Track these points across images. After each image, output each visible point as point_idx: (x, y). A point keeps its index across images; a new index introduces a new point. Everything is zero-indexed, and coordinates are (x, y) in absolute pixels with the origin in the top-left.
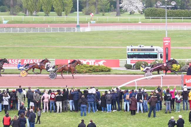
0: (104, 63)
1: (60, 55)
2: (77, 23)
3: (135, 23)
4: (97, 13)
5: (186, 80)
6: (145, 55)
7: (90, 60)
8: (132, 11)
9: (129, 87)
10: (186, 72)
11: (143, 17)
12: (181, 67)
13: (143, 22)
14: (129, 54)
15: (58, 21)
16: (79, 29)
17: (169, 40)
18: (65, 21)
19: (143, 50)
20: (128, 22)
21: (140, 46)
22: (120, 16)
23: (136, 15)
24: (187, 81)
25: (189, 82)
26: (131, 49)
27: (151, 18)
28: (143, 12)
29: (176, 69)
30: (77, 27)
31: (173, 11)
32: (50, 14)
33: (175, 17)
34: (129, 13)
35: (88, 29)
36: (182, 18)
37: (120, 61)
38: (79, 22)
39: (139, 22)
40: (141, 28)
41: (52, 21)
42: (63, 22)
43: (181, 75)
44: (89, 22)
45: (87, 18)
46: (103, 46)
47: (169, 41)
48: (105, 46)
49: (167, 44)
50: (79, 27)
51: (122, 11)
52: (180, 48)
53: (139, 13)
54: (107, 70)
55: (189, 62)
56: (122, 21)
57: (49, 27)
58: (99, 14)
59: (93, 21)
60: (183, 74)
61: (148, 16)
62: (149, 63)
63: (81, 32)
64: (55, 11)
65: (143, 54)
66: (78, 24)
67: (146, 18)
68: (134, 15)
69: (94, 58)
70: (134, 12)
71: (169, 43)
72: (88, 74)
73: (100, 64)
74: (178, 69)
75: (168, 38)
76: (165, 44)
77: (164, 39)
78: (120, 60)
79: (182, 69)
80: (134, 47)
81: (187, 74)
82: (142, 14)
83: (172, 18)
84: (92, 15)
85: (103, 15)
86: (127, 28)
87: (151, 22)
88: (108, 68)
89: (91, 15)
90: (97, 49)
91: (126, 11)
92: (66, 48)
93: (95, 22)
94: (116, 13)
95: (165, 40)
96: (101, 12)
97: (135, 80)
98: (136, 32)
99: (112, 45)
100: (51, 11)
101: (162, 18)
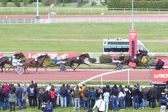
1: (20, 48)
2: (36, 14)
3: (97, 14)
4: (57, 4)
5: (155, 75)
6: (122, 48)
7: (52, 53)
8: (94, 2)
9: (94, 83)
10: (155, 67)
11: (106, 8)
12: (147, 61)
13: (106, 14)
14: (105, 47)
15: (17, 13)
16: (39, 20)
17: (136, 33)
18: (24, 12)
19: (121, 43)
20: (90, 14)
21: (118, 39)
22: (82, 7)
23: (97, 6)
24: (156, 76)
25: (158, 77)
26: (108, 42)
27: (115, 10)
28: (105, 3)
30: (37, 18)
31: (138, 2)
32: (7, 4)
33: (139, 8)
34: (90, 4)
35: (48, 21)
36: (147, 9)
38: (39, 13)
39: (102, 14)
40: (104, 20)
41: (9, 12)
42: (21, 13)
43: (149, 69)
44: (49, 14)
45: (46, 9)
46: (64, 38)
47: (136, 34)
48: (67, 39)
49: (133, 37)
50: (39, 18)
51: (83, 2)
53: (101, 5)
55: (156, 56)
56: (83, 12)
57: (7, 18)
58: (59, 5)
59: (53, 13)
60: (152, 69)
61: (111, 7)
63: (41, 24)
64: (12, 2)
65: (121, 47)
66: (38, 15)
67: (109, 9)
68: (96, 6)
69: (55, 51)
70: (96, 3)
71: (136, 36)
72: (50, 68)
73: (62, 58)
75: (135, 31)
76: (132, 37)
77: (131, 31)
79: (148, 63)
80: (111, 39)
81: (156, 69)
82: (104, 5)
83: (136, 9)
84: (53, 6)
85: (64, 6)
86: (90, 20)
87: (113, 14)
89: (51, 6)
90: (58, 42)
91: (88, 2)
92: (26, 41)
93: (55, 13)
94: (77, 4)
95: (131, 33)
96: (61, 3)
97: (101, 75)
98: (98, 24)
99: (74, 37)
100: (8, 2)
101: (125, 10)
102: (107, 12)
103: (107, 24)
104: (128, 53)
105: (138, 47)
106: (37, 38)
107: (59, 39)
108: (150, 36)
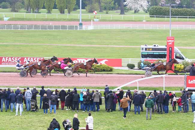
0: (106, 62)
3: (140, 21)
4: (101, 11)
5: (189, 80)
8: (137, 9)
11: (148, 15)
12: (185, 68)
13: (147, 21)
16: (82, 27)
17: (173, 39)
19: (158, 49)
20: (132, 21)
22: (124, 14)
23: (140, 13)
24: (190, 82)
27: (156, 17)
28: (147, 10)
29: (179, 70)
30: (80, 25)
31: (179, 9)
32: (52, 11)
33: (180, 16)
34: (133, 11)
35: (91, 27)
36: (188, 17)
37: (122, 61)
38: (82, 19)
39: (144, 21)
40: (145, 27)
41: (54, 19)
42: (65, 19)
43: (184, 76)
44: (92, 20)
45: (90, 15)
46: (105, 45)
47: (173, 41)
48: (108, 45)
49: (171, 43)
50: (82, 25)
51: (126, 10)
52: (185, 47)
53: (143, 12)
54: (109, 69)
56: (126, 19)
57: (51, 24)
58: (103, 12)
59: (96, 20)
61: (153, 15)
62: (152, 63)
63: (83, 30)
64: (57, 9)
66: (80, 22)
67: (150, 17)
68: (139, 13)
70: (139, 10)
71: (173, 43)
73: (102, 64)
74: (182, 70)
75: (172, 37)
76: (169, 44)
77: (168, 38)
78: (122, 59)
79: (185, 69)
81: (190, 75)
82: (147, 12)
83: (177, 17)
84: (96, 13)
85: (107, 13)
86: (131, 26)
87: (155, 21)
88: (110, 68)
89: (94, 13)
90: (99, 48)
91: (131, 9)
92: (68, 46)
93: (98, 20)
94: (120, 11)
95: (169, 40)
96: (105, 10)
97: (137, 81)
98: (139, 31)
99: (115, 44)
100: (53, 8)
101: (167, 17)
102: (149, 20)
103: (148, 31)
104: (166, 59)
105: (175, 53)
106: (79, 44)
107: (100, 45)
108: (188, 43)
